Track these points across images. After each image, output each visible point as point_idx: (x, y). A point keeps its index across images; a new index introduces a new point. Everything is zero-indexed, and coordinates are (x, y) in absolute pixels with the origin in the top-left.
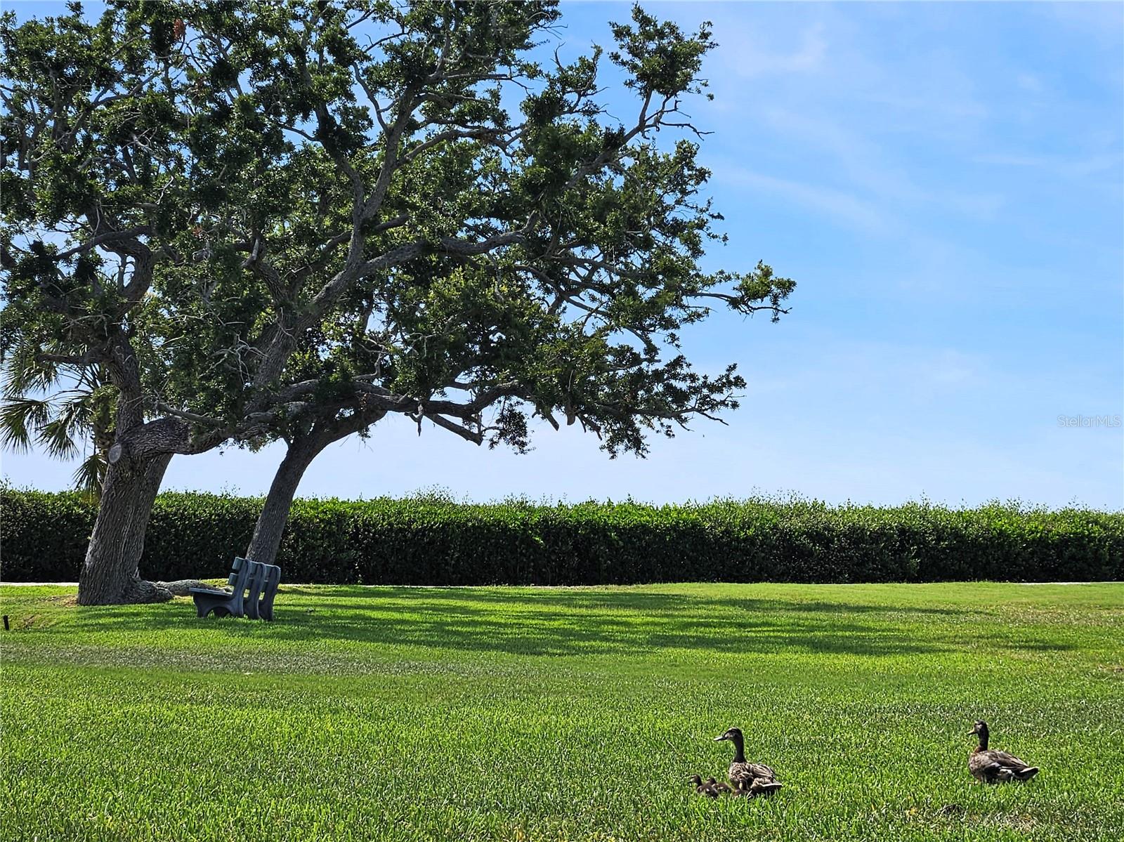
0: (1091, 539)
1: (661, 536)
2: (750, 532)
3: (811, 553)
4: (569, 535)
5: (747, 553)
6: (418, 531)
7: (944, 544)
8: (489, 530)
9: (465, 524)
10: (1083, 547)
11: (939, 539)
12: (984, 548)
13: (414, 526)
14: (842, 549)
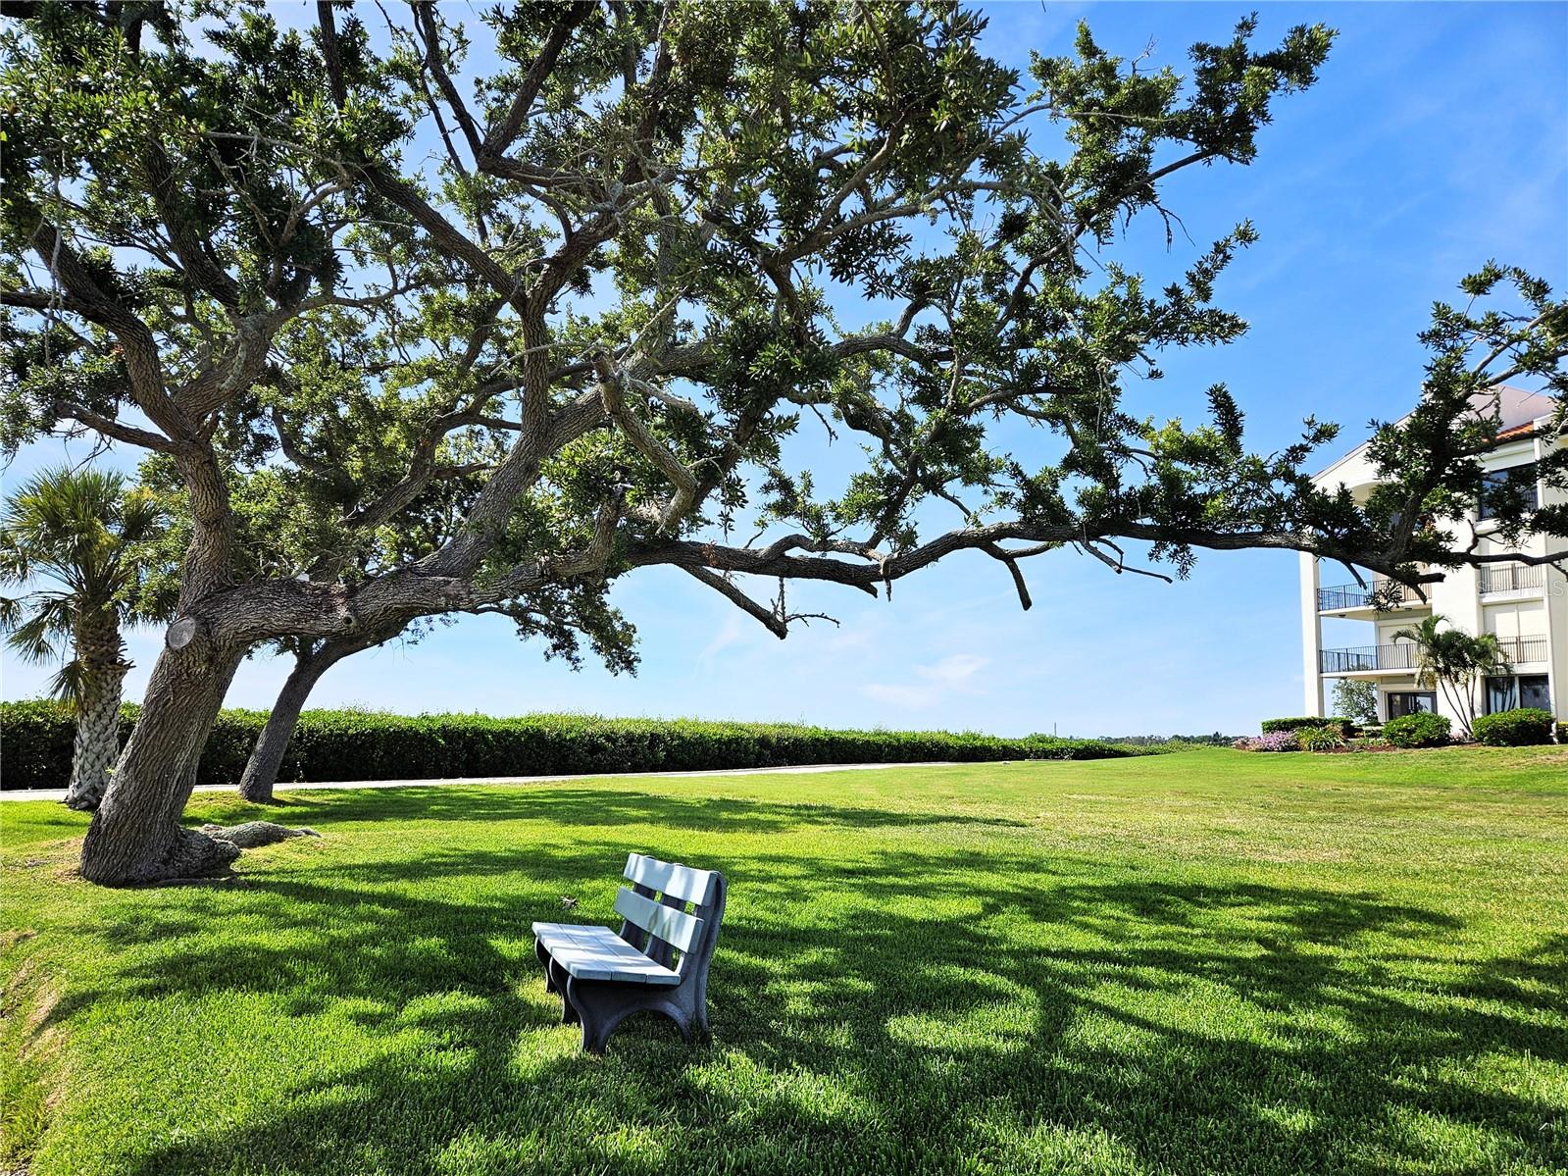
0: (743, 739)
1: (518, 738)
2: (573, 735)
3: (605, 749)
4: (459, 737)
5: (570, 749)
6: (353, 735)
7: (675, 743)
8: (405, 733)
9: (388, 730)
10: (738, 744)
11: (672, 740)
12: (693, 745)
13: (350, 731)
14: (622, 746)
